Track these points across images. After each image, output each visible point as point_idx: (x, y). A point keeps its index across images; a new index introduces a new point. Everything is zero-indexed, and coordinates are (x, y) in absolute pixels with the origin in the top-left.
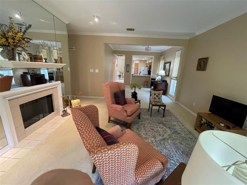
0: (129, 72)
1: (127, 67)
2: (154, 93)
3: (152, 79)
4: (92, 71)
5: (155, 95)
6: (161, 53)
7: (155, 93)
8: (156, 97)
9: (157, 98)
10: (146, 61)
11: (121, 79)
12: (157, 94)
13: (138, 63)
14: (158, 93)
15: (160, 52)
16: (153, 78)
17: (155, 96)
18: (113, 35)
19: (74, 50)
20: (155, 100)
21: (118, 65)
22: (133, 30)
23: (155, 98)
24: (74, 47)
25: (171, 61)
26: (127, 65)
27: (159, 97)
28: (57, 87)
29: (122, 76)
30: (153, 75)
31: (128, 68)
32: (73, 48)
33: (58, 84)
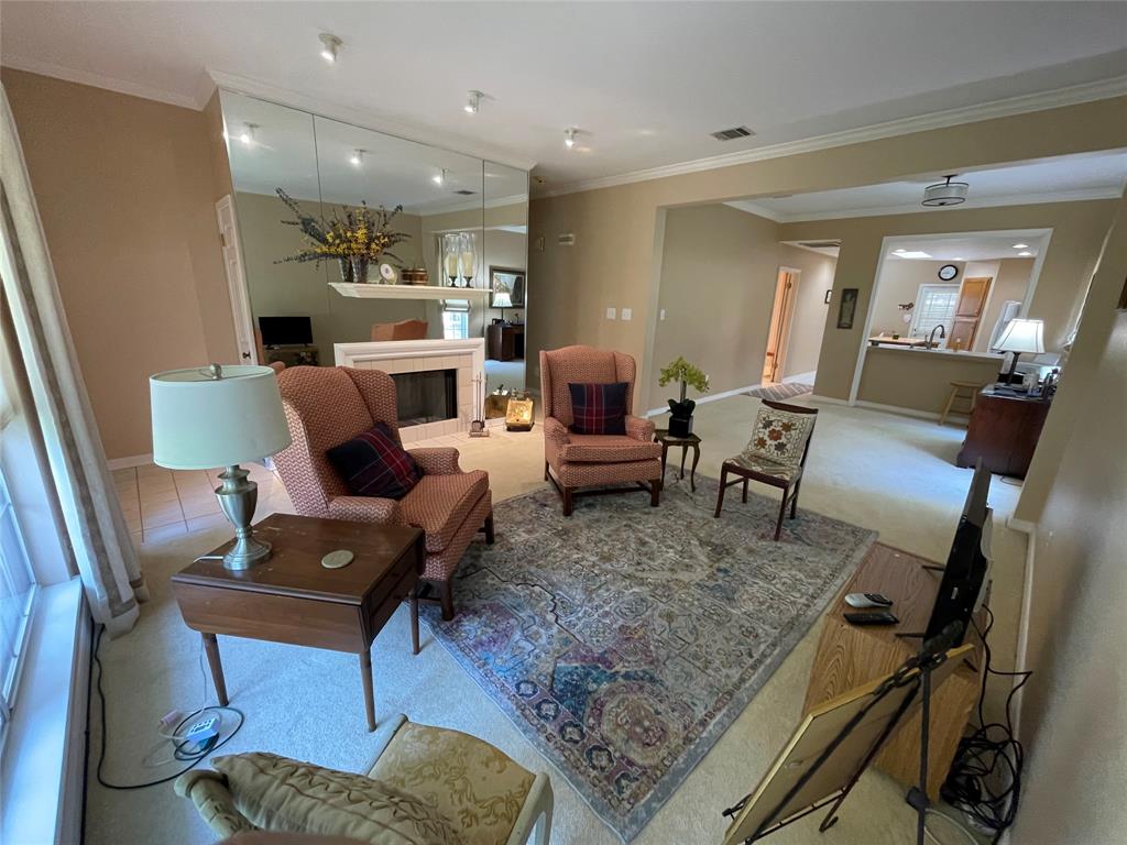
0: (850, 327)
1: (844, 300)
2: (764, 419)
4: (611, 313)
5: (765, 427)
7: (772, 418)
8: (766, 438)
9: (769, 442)
12: (777, 427)
13: (990, 280)
14: (785, 421)
17: (765, 434)
18: (683, 168)
19: (571, 243)
20: (762, 451)
22: (743, 132)
23: (762, 443)
24: (571, 235)
26: (846, 292)
27: (783, 440)
28: (471, 354)
31: (848, 305)
32: (568, 239)
33: (477, 346)
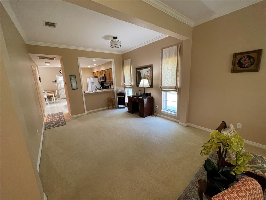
3: (119, 94)
6: (122, 55)
10: (91, 69)
11: (53, 103)
15: (121, 53)
16: (119, 92)
21: (41, 79)
25: (152, 65)
26: (70, 76)
29: (55, 96)
30: (118, 88)
